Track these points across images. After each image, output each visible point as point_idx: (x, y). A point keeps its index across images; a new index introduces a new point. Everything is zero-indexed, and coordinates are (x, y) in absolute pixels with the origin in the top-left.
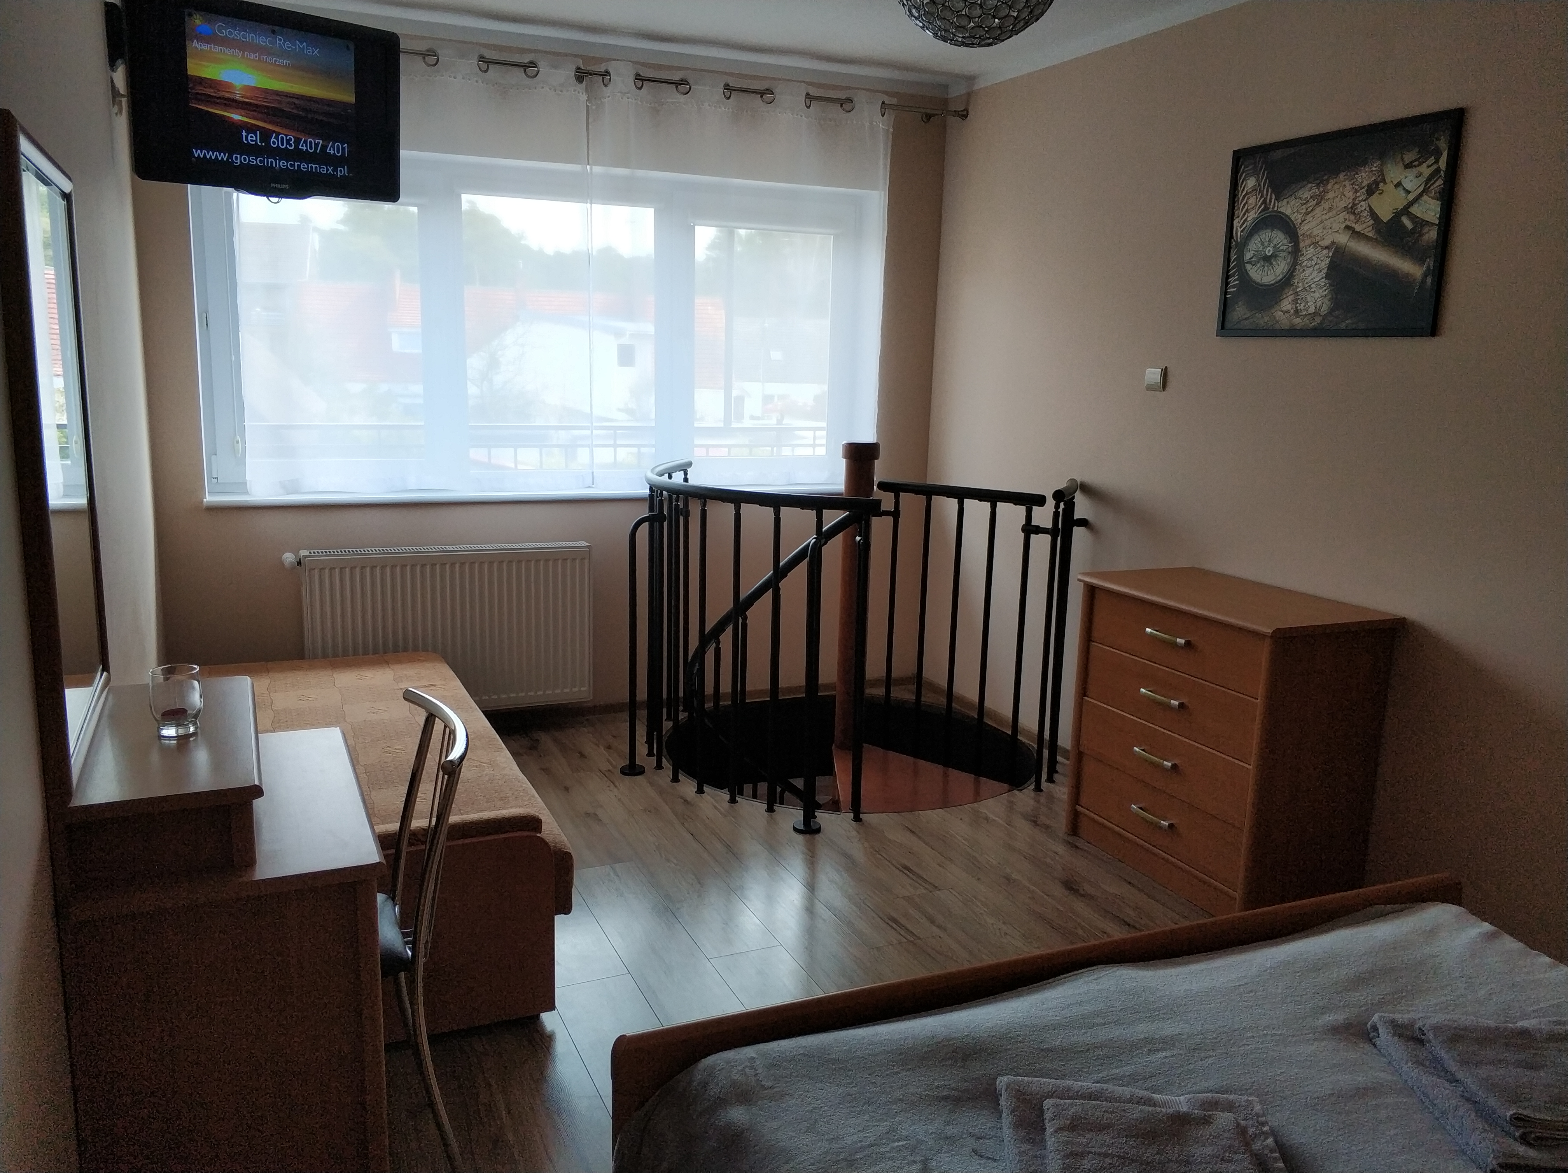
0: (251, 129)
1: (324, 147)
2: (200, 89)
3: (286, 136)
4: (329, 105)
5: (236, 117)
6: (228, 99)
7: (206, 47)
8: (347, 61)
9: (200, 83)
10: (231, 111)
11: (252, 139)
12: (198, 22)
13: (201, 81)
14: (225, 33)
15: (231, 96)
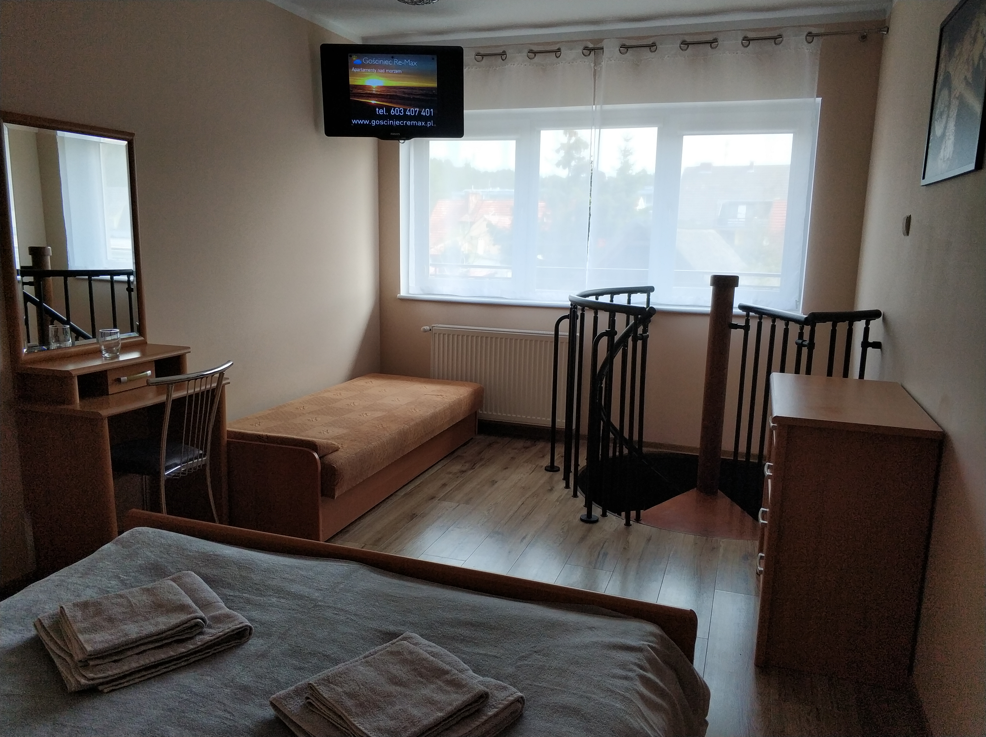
0: (381, 107)
1: (420, 112)
2: (355, 91)
3: (399, 108)
4: (422, 90)
5: (373, 102)
6: (370, 94)
7: (358, 70)
8: (432, 66)
9: (356, 88)
10: (369, 99)
11: (381, 112)
12: (354, 59)
13: (356, 87)
14: (368, 62)
15: (371, 92)
